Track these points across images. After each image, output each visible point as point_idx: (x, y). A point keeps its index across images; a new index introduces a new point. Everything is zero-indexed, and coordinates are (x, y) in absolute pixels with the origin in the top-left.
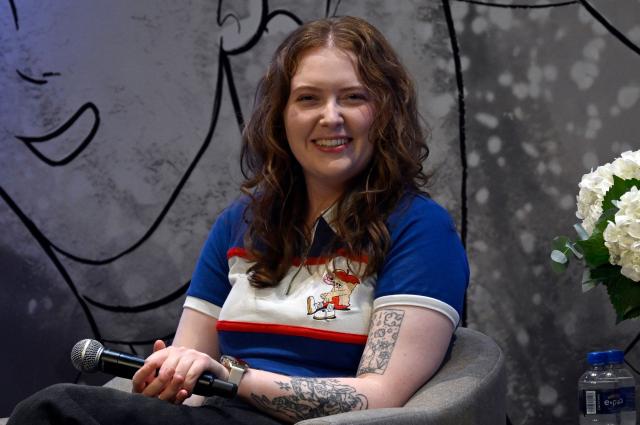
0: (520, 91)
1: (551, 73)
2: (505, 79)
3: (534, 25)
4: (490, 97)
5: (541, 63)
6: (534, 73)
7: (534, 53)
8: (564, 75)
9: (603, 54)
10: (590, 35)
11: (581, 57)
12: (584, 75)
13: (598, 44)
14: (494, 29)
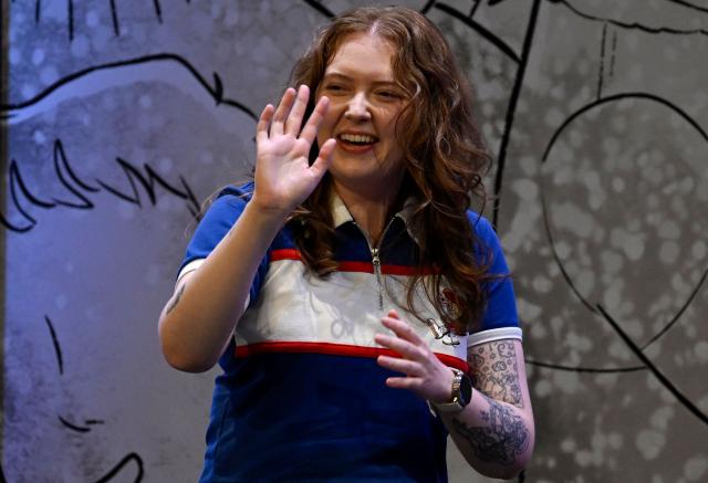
0: (583, 458)
1: (615, 440)
2: (568, 445)
3: (600, 390)
4: (552, 463)
5: (607, 430)
6: (598, 440)
7: (599, 420)
8: (630, 442)
9: (671, 423)
10: (658, 402)
11: (648, 426)
12: (651, 444)
13: (666, 413)
14: (558, 393)
